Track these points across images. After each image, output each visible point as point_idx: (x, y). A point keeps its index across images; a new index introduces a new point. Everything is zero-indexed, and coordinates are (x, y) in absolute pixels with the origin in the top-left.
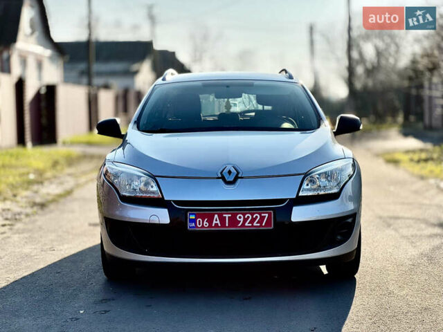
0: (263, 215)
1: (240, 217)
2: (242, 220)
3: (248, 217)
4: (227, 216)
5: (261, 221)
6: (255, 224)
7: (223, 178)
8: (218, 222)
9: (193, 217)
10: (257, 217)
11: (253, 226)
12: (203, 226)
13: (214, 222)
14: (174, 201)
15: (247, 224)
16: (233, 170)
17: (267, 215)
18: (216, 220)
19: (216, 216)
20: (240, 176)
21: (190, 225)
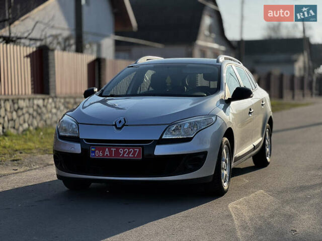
0: (136, 150)
1: (121, 151)
2: (122, 152)
3: (126, 151)
4: (113, 149)
5: (134, 154)
6: (130, 156)
7: (115, 125)
8: (108, 153)
9: (93, 149)
10: (131, 151)
11: (129, 157)
12: (99, 156)
13: (106, 153)
14: (85, 139)
15: (125, 156)
16: (123, 121)
17: (138, 150)
18: (107, 152)
19: (107, 149)
20: (126, 124)
21: (92, 155)
